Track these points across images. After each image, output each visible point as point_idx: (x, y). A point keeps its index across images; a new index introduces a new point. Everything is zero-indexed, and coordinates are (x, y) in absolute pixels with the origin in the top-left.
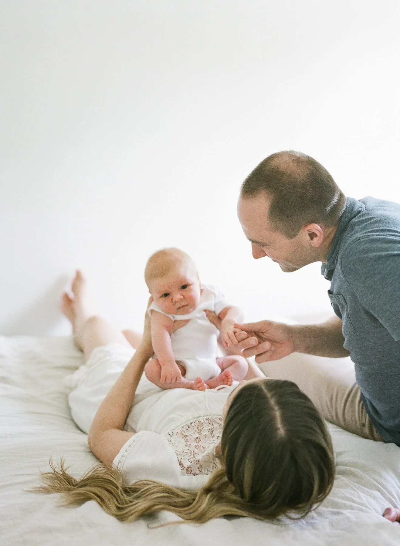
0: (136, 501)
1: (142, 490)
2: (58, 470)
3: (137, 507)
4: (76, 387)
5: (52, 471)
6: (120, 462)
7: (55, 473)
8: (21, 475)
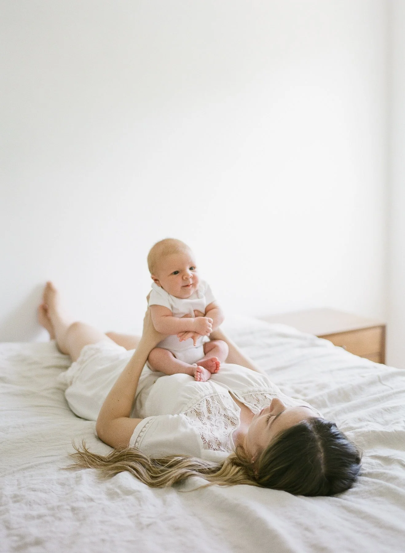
0: (170, 470)
1: (171, 462)
2: (81, 451)
3: (172, 474)
4: (71, 383)
5: (77, 452)
6: (136, 442)
7: (79, 453)
8: (46, 457)
